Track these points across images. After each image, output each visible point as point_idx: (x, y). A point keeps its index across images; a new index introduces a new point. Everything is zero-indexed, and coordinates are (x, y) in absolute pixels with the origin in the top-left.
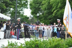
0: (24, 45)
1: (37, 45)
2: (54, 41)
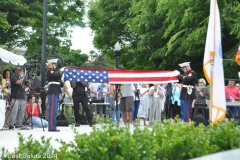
1: (115, 146)
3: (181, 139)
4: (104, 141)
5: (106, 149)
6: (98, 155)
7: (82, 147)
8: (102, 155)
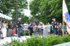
2: (52, 37)
3: (55, 39)
4: (34, 40)
6: (32, 43)
7: (28, 41)
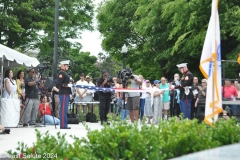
0: (85, 141)
1: (124, 142)
2: (176, 128)
4: (114, 137)
5: (116, 145)
6: (108, 150)
8: (112, 149)
